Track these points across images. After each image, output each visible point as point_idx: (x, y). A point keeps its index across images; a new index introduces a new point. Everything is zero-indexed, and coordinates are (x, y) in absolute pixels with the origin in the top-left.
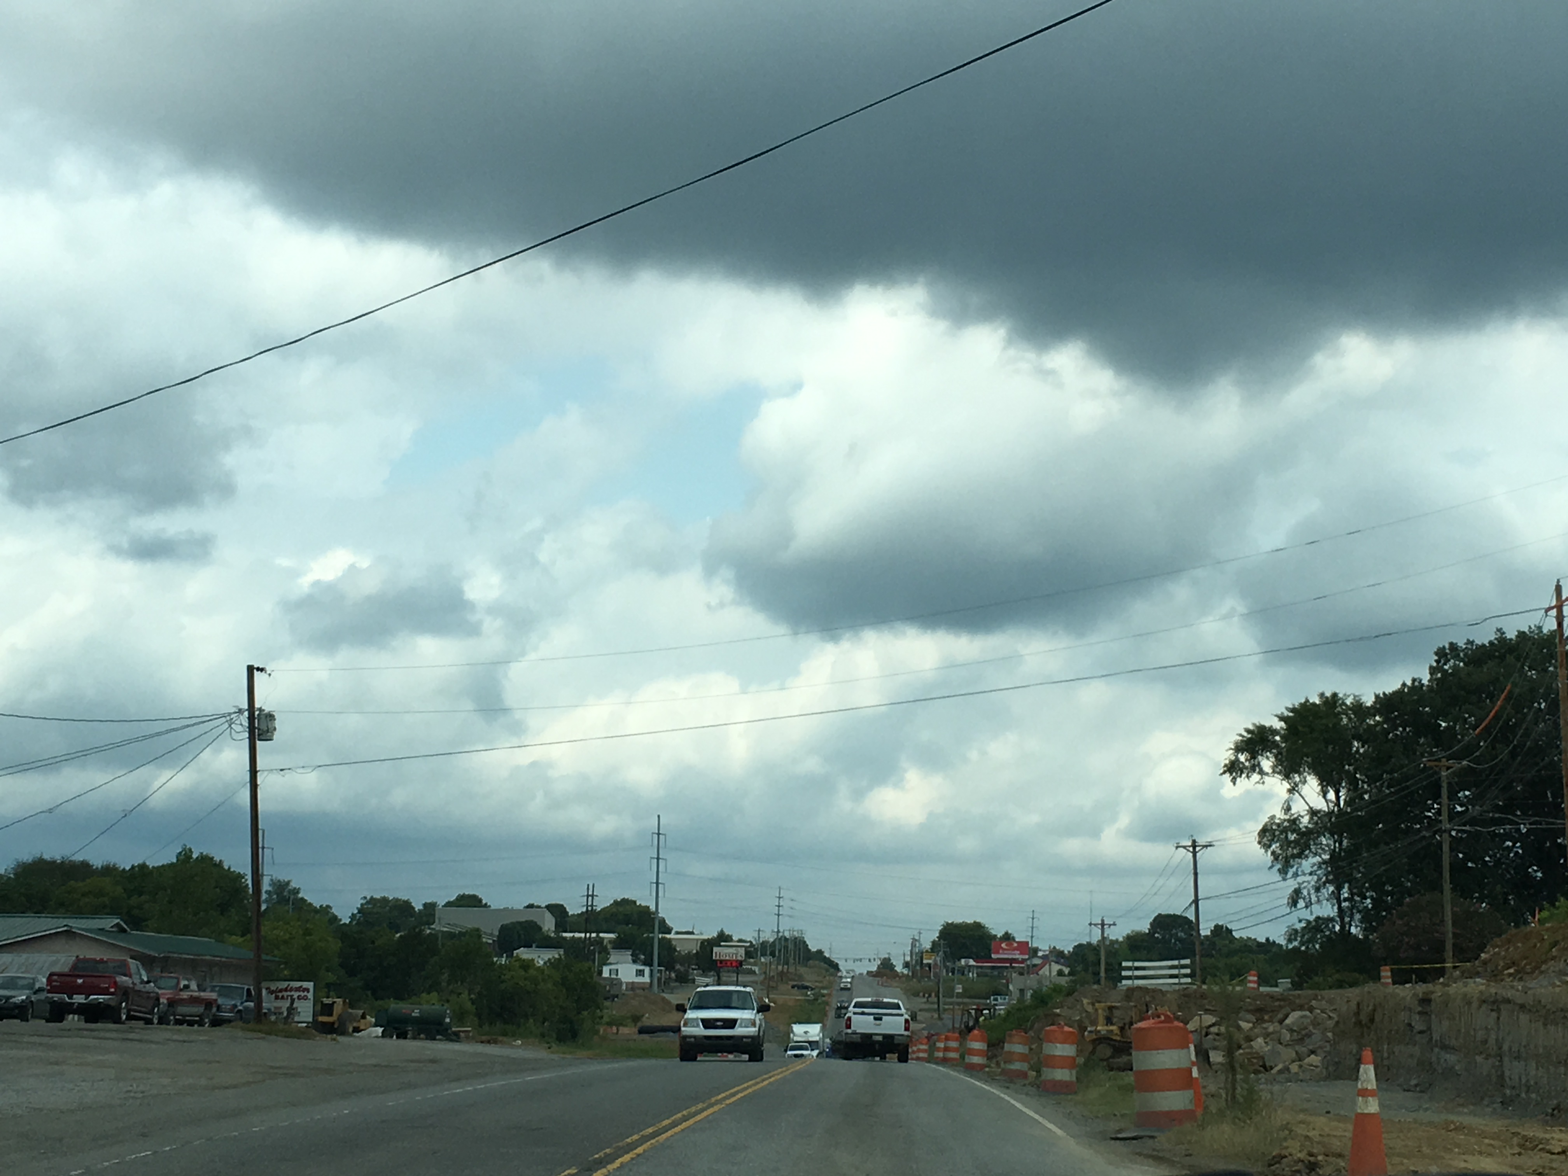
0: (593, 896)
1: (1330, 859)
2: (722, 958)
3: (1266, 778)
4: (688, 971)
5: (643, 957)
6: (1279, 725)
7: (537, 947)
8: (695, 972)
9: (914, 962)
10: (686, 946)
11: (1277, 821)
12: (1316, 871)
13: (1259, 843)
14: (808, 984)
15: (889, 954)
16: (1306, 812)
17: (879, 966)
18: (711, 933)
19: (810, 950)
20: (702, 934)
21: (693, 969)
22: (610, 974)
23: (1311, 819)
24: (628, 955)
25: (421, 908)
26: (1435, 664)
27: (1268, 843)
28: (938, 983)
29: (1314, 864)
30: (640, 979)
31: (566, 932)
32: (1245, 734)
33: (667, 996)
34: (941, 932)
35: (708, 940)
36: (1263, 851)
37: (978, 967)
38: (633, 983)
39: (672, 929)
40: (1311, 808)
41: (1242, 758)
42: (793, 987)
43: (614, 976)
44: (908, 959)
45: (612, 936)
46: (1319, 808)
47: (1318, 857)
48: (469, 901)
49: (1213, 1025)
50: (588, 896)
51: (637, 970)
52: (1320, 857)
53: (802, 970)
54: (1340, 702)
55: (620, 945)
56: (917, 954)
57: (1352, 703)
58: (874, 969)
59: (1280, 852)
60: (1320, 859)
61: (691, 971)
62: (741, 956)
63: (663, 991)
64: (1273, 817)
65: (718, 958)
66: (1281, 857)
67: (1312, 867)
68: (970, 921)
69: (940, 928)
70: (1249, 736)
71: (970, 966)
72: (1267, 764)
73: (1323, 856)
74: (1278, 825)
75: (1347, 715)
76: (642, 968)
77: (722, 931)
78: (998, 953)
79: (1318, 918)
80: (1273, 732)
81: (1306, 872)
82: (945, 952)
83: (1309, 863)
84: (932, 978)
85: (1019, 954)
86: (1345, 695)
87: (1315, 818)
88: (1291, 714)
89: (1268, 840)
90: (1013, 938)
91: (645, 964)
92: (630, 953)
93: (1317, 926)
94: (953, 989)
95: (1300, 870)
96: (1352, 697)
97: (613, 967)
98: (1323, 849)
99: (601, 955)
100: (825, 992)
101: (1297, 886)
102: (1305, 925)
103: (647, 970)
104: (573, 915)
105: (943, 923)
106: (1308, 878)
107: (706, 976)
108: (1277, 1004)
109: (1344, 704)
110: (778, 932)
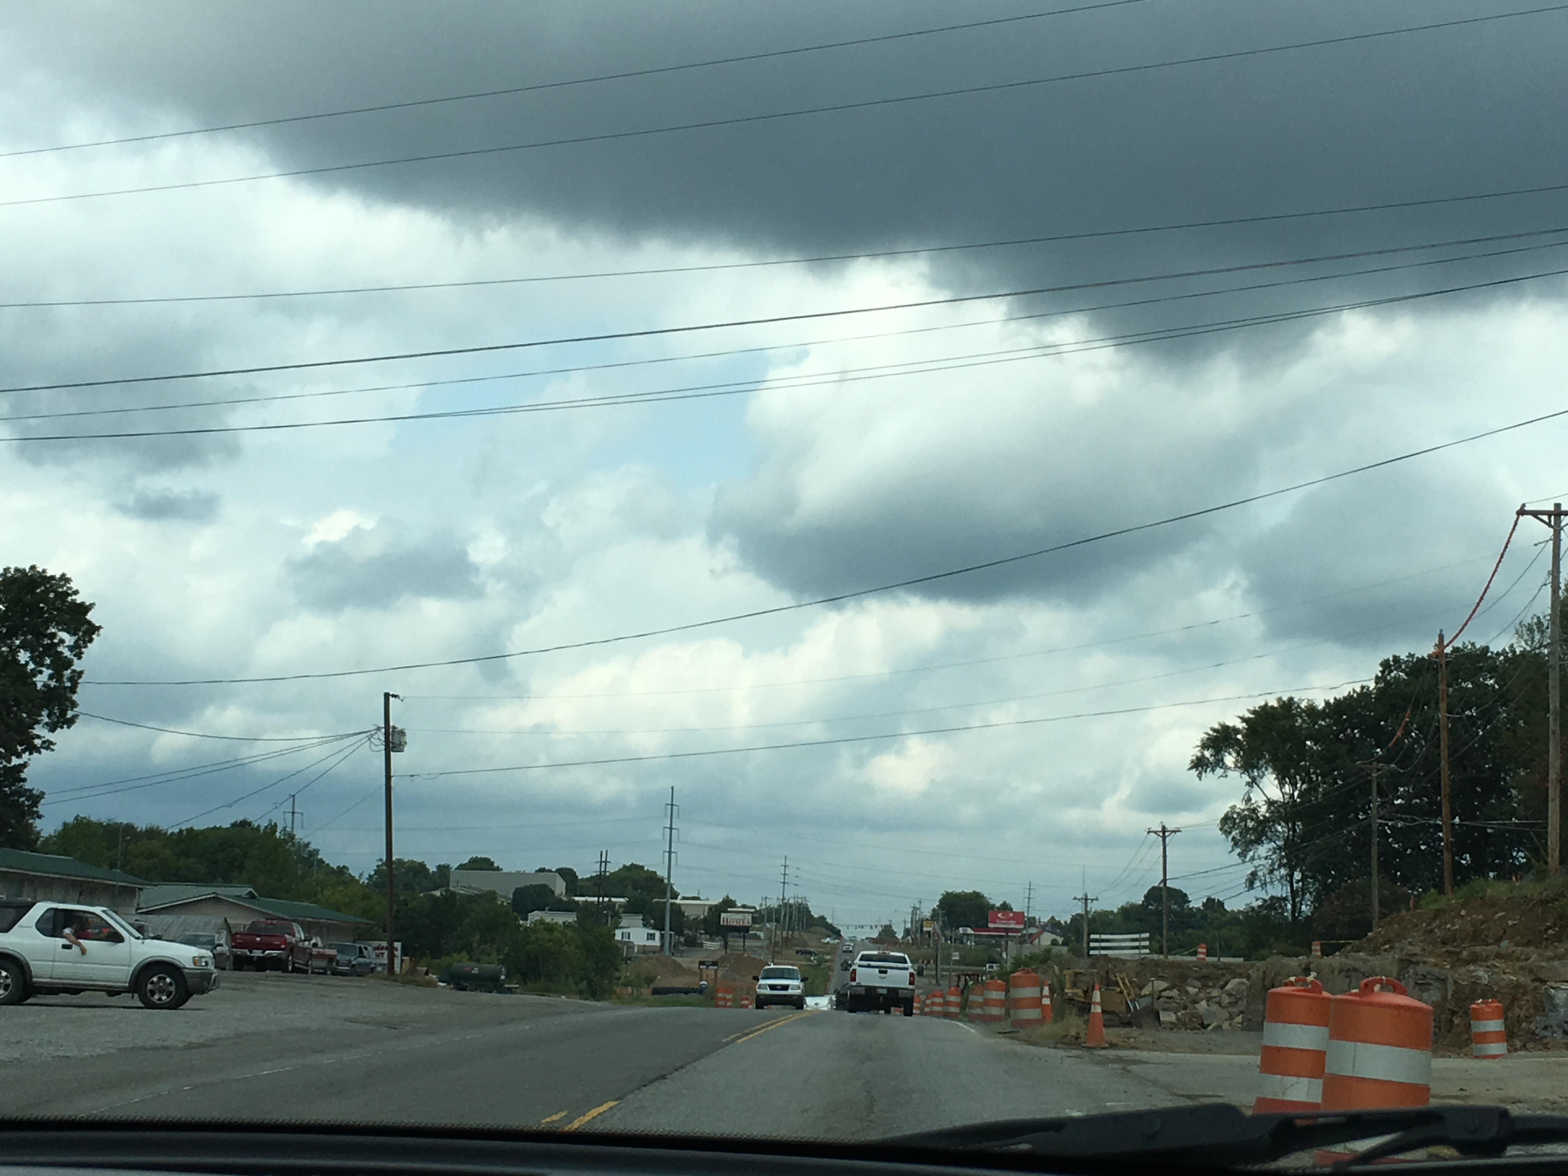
0: (606, 862)
1: (1285, 844)
2: (729, 924)
3: (1229, 773)
4: (696, 935)
5: (652, 921)
6: (1241, 725)
7: (551, 910)
8: (703, 936)
9: (914, 929)
10: (694, 911)
11: (1237, 810)
12: (1271, 855)
13: (1221, 829)
14: (812, 950)
15: (890, 921)
16: (1264, 803)
17: (880, 933)
18: (716, 900)
19: (812, 916)
20: (708, 900)
21: (701, 934)
22: (622, 938)
23: (1269, 808)
24: (638, 919)
25: (435, 870)
26: (1380, 675)
27: (1229, 830)
28: (937, 950)
29: (1270, 850)
30: (650, 943)
31: (576, 896)
32: (1211, 733)
33: (679, 960)
34: (940, 901)
35: (716, 906)
36: (1224, 836)
37: (976, 936)
38: (644, 946)
39: (679, 894)
40: (1269, 799)
41: (1207, 754)
42: (797, 952)
43: (626, 940)
44: (909, 926)
45: (622, 900)
46: (1275, 799)
47: (1273, 843)
48: (482, 864)
49: (1165, 990)
50: (601, 862)
51: (648, 934)
52: (1275, 843)
53: (806, 936)
54: (1296, 705)
55: (631, 909)
56: (917, 921)
57: (1306, 707)
58: (875, 935)
59: (1239, 838)
60: (1275, 845)
61: (698, 935)
62: (748, 922)
63: (673, 955)
64: (1235, 806)
65: (725, 923)
66: (1240, 843)
67: (1267, 852)
68: (969, 890)
69: (940, 897)
70: (1215, 734)
71: (968, 935)
72: (1230, 759)
73: (1278, 843)
74: (1238, 814)
75: (1301, 717)
76: (652, 931)
77: (728, 896)
78: (995, 923)
79: (1272, 898)
80: (1236, 731)
81: (1262, 856)
82: (943, 921)
83: (1263, 850)
84: (931, 945)
85: (1015, 924)
86: (1299, 700)
87: (1272, 808)
88: (1252, 716)
89: (1230, 828)
90: (1011, 909)
91: (655, 927)
92: (641, 917)
93: (1274, 903)
94: (950, 956)
95: (1256, 854)
96: (1306, 701)
97: (625, 930)
98: (1278, 837)
99: (613, 919)
100: (828, 957)
101: (1253, 869)
102: (1261, 904)
103: (658, 934)
104: (582, 879)
105: (942, 892)
106: (1263, 862)
107: (713, 941)
108: (1220, 972)
109: (1299, 707)
110: (783, 899)
